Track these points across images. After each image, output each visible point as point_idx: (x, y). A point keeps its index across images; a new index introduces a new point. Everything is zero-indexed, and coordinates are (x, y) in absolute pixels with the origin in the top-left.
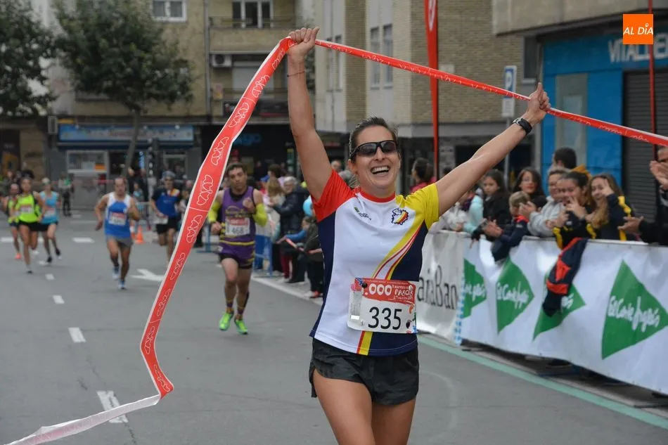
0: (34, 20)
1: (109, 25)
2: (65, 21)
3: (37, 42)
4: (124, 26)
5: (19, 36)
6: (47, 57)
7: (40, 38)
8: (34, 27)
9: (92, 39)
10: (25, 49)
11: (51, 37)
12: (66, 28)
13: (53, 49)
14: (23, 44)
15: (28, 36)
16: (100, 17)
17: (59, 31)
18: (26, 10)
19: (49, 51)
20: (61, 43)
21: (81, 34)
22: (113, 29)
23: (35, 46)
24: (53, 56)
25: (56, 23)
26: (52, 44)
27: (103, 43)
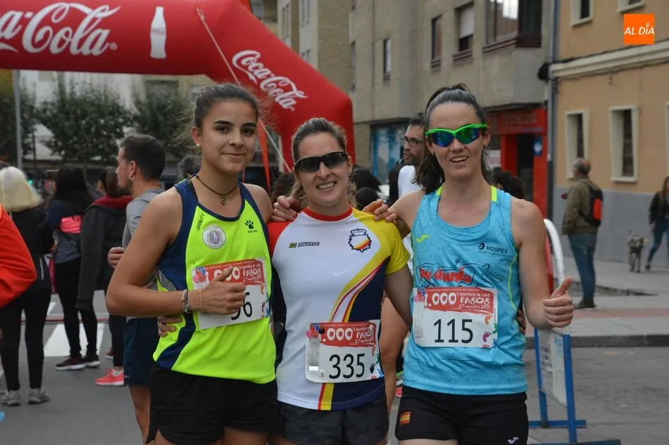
0: (121, 104)
1: (164, 107)
2: (139, 106)
3: (123, 118)
4: (174, 108)
5: (111, 113)
6: (128, 126)
7: (124, 115)
8: (120, 109)
9: (153, 116)
10: (115, 122)
11: (130, 114)
12: (140, 109)
13: (132, 122)
14: (113, 119)
15: (117, 114)
16: (159, 104)
17: (135, 111)
18: (116, 99)
19: (129, 123)
20: (136, 118)
21: (148, 113)
22: (166, 110)
23: (121, 120)
24: (132, 126)
25: (134, 107)
26: (131, 118)
27: (161, 118)
